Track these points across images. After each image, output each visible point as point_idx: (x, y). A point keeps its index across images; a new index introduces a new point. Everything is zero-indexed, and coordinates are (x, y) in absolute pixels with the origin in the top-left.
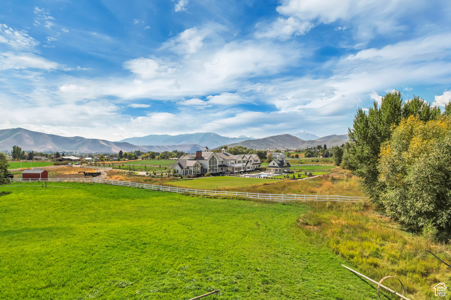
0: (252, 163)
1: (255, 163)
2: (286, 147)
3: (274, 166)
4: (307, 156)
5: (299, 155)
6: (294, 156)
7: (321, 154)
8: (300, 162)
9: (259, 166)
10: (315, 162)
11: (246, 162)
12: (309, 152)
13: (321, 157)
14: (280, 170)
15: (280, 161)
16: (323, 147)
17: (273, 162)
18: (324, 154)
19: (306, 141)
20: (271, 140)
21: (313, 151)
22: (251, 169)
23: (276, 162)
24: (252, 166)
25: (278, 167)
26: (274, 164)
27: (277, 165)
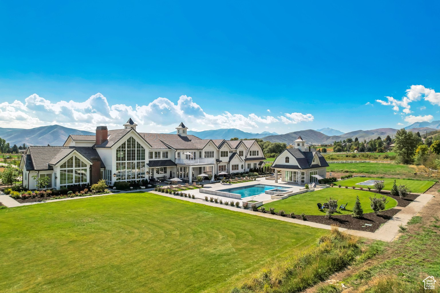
0: (243, 158)
1: (252, 157)
2: (309, 143)
3: (287, 164)
4: (336, 150)
5: (327, 149)
6: (321, 150)
7: (355, 147)
8: (331, 157)
9: (260, 164)
10: (351, 158)
11: (230, 155)
12: (339, 145)
13: (356, 151)
14: (303, 174)
15: (304, 153)
16: (354, 140)
17: (286, 154)
18: (358, 148)
19: (330, 137)
20: (294, 135)
21: (343, 145)
22: (240, 170)
23: (293, 156)
24: (243, 163)
25: (297, 166)
26: (287, 160)
27: (296, 163)
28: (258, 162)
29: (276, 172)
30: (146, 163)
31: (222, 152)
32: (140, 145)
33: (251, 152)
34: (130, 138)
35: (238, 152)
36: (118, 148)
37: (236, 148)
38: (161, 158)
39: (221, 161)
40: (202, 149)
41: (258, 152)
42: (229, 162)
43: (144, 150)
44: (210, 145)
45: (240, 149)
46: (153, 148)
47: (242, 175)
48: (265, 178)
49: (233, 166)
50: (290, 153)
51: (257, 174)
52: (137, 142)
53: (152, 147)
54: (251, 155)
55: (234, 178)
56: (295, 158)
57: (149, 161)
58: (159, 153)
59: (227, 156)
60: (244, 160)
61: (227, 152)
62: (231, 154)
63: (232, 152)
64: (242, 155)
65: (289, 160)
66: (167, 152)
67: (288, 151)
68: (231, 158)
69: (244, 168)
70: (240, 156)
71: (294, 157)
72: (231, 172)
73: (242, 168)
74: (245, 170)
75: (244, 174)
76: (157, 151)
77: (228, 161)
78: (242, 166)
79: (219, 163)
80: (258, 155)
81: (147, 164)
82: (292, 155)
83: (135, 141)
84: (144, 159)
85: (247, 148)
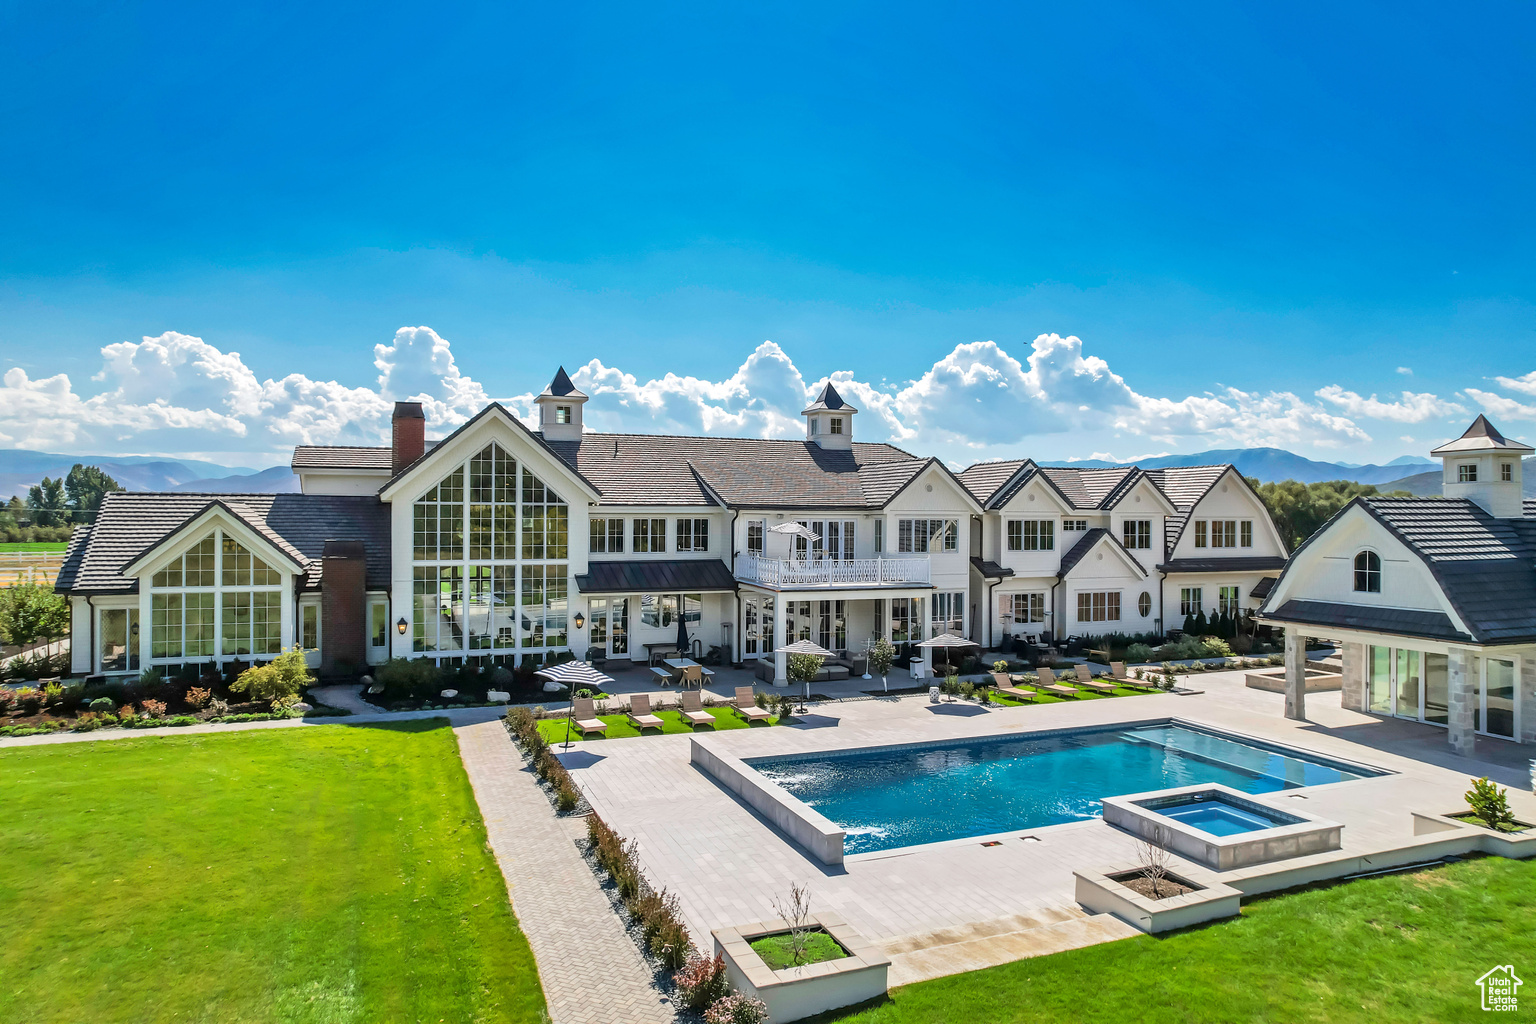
0: (1152, 557)
1: (1209, 552)
3: (1367, 599)
9: (1264, 591)
11: (1063, 540)
17: (1354, 530)
22: (1132, 623)
23: (1409, 544)
24: (1151, 585)
25: (1443, 619)
26: (1367, 571)
27: (1434, 598)
28: (1246, 582)
29: (1294, 646)
30: (571, 575)
31: (1013, 526)
32: (540, 485)
33: (1200, 526)
34: (486, 453)
35: (1117, 529)
36: (422, 500)
37: (1105, 505)
38: (671, 552)
39: (1010, 573)
40: (881, 508)
41: (1247, 526)
42: (1061, 575)
43: (564, 510)
44: (929, 489)
45: (1129, 509)
46: (608, 498)
47: (1121, 648)
48: (1240, 676)
49: (1083, 599)
50: (1386, 525)
51: (1225, 646)
52: (524, 470)
53: (600, 494)
54: (1200, 542)
55: (1070, 666)
56: (1426, 558)
57: (590, 564)
58: (660, 524)
59: (1048, 544)
60: (1157, 567)
61: (1048, 526)
62: (1075, 536)
63: (1081, 525)
64: (1145, 543)
65: (1382, 572)
66: (705, 522)
67: (1372, 512)
68: (1070, 559)
69: (1154, 613)
70: (1129, 544)
71: (1417, 551)
72: (1074, 628)
73: (1144, 611)
74: (1160, 621)
75: (1137, 649)
76: (650, 514)
77: (1053, 574)
78: (1145, 598)
79: (996, 580)
80: (1247, 542)
81: (577, 577)
82: (1402, 538)
83: (512, 467)
84: (564, 555)
85: (1176, 508)
